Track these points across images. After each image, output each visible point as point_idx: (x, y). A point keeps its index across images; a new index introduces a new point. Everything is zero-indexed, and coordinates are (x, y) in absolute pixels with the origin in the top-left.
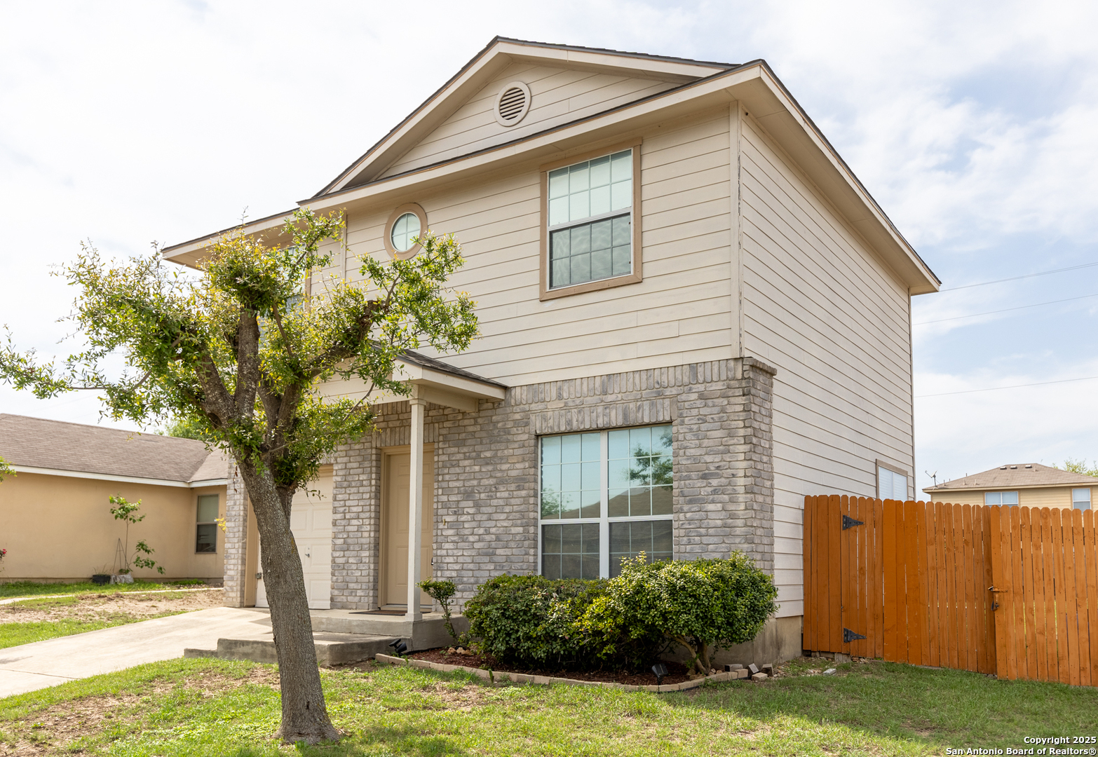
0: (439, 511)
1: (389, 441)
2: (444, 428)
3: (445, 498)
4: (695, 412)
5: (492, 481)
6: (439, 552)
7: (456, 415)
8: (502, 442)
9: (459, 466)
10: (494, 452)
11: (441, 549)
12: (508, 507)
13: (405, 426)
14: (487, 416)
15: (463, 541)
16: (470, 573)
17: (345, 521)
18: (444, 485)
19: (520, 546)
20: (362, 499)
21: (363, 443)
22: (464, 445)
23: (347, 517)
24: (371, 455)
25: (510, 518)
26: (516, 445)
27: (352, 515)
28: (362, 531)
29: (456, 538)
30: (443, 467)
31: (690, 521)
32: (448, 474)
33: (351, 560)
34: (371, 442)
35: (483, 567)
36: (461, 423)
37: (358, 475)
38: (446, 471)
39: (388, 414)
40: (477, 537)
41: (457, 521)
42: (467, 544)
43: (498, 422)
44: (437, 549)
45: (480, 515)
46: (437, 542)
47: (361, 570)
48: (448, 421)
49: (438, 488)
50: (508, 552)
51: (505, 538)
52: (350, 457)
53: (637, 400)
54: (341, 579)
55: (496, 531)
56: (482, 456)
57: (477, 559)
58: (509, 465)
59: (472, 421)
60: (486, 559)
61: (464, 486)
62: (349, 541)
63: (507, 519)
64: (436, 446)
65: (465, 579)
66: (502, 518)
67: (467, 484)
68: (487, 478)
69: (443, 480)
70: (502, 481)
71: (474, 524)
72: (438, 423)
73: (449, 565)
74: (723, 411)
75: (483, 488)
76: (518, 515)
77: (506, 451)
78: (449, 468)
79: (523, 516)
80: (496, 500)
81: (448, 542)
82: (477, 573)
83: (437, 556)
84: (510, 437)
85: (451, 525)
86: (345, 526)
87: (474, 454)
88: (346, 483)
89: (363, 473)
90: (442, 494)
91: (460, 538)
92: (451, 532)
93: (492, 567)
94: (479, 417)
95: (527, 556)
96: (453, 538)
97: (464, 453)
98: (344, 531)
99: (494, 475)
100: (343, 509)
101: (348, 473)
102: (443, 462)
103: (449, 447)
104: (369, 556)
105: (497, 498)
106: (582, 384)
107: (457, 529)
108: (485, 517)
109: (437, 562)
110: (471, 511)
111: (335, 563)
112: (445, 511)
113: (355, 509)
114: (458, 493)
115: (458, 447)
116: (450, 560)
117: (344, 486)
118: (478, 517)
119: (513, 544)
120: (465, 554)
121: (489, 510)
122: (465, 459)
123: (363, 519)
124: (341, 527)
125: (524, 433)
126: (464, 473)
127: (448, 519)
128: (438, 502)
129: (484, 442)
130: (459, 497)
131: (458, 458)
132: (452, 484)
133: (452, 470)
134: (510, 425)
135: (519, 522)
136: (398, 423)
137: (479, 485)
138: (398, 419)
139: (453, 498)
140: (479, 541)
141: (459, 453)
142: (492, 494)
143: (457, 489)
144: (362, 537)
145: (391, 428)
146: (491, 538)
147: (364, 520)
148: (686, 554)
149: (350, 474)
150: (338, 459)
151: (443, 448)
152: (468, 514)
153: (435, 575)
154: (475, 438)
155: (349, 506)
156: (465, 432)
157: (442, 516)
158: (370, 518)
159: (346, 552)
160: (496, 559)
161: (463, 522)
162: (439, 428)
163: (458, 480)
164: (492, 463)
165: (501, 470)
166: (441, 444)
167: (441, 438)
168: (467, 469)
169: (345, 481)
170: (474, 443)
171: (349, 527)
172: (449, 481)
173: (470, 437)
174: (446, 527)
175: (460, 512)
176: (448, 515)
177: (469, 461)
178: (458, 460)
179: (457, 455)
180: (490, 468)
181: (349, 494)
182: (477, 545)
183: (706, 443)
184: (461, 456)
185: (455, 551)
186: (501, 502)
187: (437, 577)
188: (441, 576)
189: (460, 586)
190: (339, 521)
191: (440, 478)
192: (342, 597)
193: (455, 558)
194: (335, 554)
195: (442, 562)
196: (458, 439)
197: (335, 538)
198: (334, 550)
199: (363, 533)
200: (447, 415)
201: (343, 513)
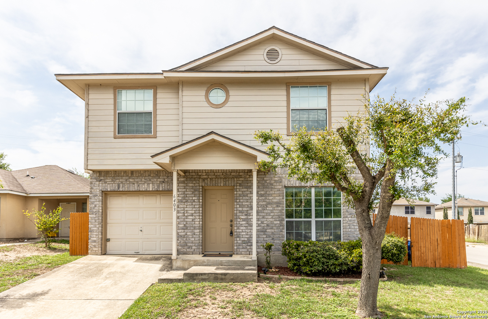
0: (238, 214)
1: (209, 184)
3: (241, 209)
5: (264, 203)
6: (238, 231)
7: (246, 176)
8: (269, 188)
9: (247, 196)
10: (265, 192)
11: (239, 229)
12: (272, 213)
13: (218, 178)
15: (250, 226)
17: (185, 217)
18: (240, 203)
20: (195, 207)
21: (195, 184)
23: (186, 215)
24: (199, 189)
25: (274, 217)
26: (276, 190)
27: (189, 214)
28: (195, 221)
29: (247, 225)
30: (239, 196)
32: (242, 199)
33: (188, 234)
34: (199, 183)
35: (261, 236)
37: (192, 197)
38: (241, 198)
41: (247, 218)
43: (267, 180)
44: (237, 229)
45: (259, 216)
46: (236, 227)
47: (195, 238)
48: (241, 178)
49: (237, 205)
50: (273, 230)
51: (271, 225)
54: (182, 242)
55: (267, 222)
56: (259, 193)
57: (258, 233)
58: (272, 197)
60: (262, 233)
61: (250, 204)
62: (187, 225)
63: (272, 218)
64: (235, 187)
65: (252, 241)
66: (269, 217)
68: (262, 202)
69: (239, 202)
70: (269, 203)
72: (237, 178)
73: (243, 236)
75: (260, 206)
77: (271, 192)
78: (242, 197)
79: (280, 217)
80: (267, 211)
81: (242, 226)
83: (237, 232)
84: (273, 187)
85: (244, 220)
86: (184, 219)
88: (184, 200)
89: (195, 197)
90: (239, 207)
91: (248, 225)
92: (244, 222)
93: (265, 236)
95: (282, 232)
96: (245, 225)
98: (184, 221)
99: (265, 201)
100: (183, 212)
101: (185, 196)
102: (239, 194)
103: (242, 188)
104: (199, 232)
105: (267, 210)
107: (247, 221)
108: (261, 217)
109: (237, 235)
111: (179, 235)
112: (241, 214)
113: (190, 212)
114: (247, 207)
115: (247, 189)
116: (244, 233)
117: (184, 201)
119: (275, 228)
120: (251, 231)
121: (263, 214)
122: (250, 194)
123: (195, 216)
124: (182, 219)
125: (280, 185)
127: (242, 217)
128: (237, 210)
129: (260, 187)
130: (248, 209)
132: (244, 203)
133: (244, 198)
134: (273, 182)
135: (278, 219)
136: (214, 177)
138: (214, 175)
139: (245, 209)
141: (247, 191)
142: (265, 208)
143: (247, 205)
144: (195, 224)
145: (210, 178)
146: (265, 225)
147: (196, 217)
148: (349, 232)
149: (187, 197)
151: (239, 189)
153: (236, 240)
155: (187, 211)
156: (250, 183)
157: (239, 216)
158: (199, 216)
159: (185, 230)
160: (266, 233)
161: (250, 219)
162: (237, 180)
163: (247, 202)
164: (264, 196)
165: (269, 199)
166: (238, 187)
167: (238, 185)
168: (252, 198)
169: (184, 199)
171: (187, 219)
172: (242, 202)
174: (241, 220)
175: (248, 215)
176: (242, 216)
178: (247, 194)
179: (247, 192)
180: (263, 198)
181: (187, 205)
184: (249, 192)
185: (246, 230)
186: (269, 211)
187: (237, 240)
188: (239, 240)
189: (249, 244)
190: (181, 217)
191: (238, 201)
192: (184, 249)
193: (247, 233)
194: (179, 231)
195: (239, 235)
196: (247, 186)
197: (178, 224)
198: (178, 229)
199: (195, 222)
200: (241, 175)
201: (183, 213)
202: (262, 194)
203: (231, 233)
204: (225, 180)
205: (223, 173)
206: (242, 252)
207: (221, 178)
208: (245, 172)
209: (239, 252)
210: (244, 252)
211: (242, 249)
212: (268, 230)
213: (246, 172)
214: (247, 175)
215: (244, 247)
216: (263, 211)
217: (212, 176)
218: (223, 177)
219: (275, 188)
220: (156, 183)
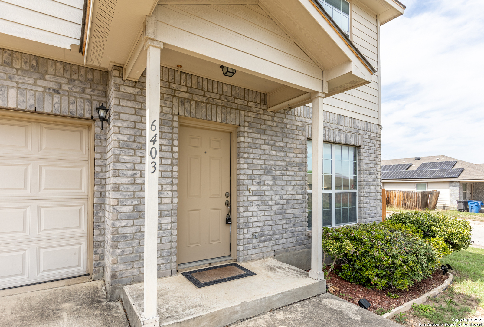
0: (246, 181)
1: (194, 113)
2: (248, 116)
3: (250, 172)
4: (367, 144)
5: (284, 163)
6: (246, 214)
7: (258, 109)
8: (289, 138)
9: (260, 149)
10: (285, 144)
11: (247, 211)
12: (294, 182)
13: (212, 105)
14: (280, 118)
15: (265, 205)
16: (270, 228)
17: (136, 186)
18: (250, 161)
19: (300, 207)
22: (265, 134)
24: (173, 121)
25: (295, 189)
26: (298, 142)
29: (259, 203)
30: (248, 147)
31: (367, 192)
32: (253, 153)
34: (172, 108)
35: (279, 222)
36: (262, 116)
38: (251, 151)
39: (191, 87)
40: (274, 202)
41: (260, 190)
42: (267, 207)
43: (287, 124)
44: (244, 212)
45: (276, 186)
46: (243, 206)
48: (251, 112)
49: (244, 163)
50: (294, 211)
51: (293, 202)
54: (128, 250)
55: (287, 197)
56: (277, 145)
57: (275, 217)
58: (294, 154)
59: (270, 118)
60: (281, 217)
61: (265, 164)
63: (293, 189)
64: (242, 129)
65: (266, 233)
67: (267, 163)
68: (280, 161)
69: (248, 158)
70: (289, 164)
71: (272, 192)
72: (244, 111)
73: (254, 223)
74: (375, 146)
75: (278, 167)
76: (299, 187)
77: (292, 145)
78: (253, 149)
79: (302, 188)
80: (287, 177)
81: (253, 206)
82: (274, 227)
83: (244, 217)
84: (294, 136)
85: (255, 193)
87: (272, 142)
88: (135, 143)
90: (248, 169)
91: (262, 202)
92: (255, 198)
93: (284, 222)
94: (275, 116)
95: (304, 213)
96: (257, 203)
97: (265, 140)
98: (134, 197)
99: (285, 159)
100: (131, 173)
101: (138, 134)
102: (248, 143)
103: (253, 132)
104: (172, 222)
105: (287, 175)
107: (260, 195)
108: (279, 188)
109: (244, 222)
110: (270, 183)
111: (118, 233)
112: (250, 182)
114: (260, 169)
115: (260, 134)
116: (255, 219)
117: (134, 147)
118: (275, 188)
119: (296, 206)
120: (266, 214)
121: (283, 183)
122: (265, 144)
124: (129, 193)
125: (302, 135)
126: (265, 154)
127: (253, 187)
128: (244, 174)
129: (278, 135)
130: (261, 172)
131: (260, 143)
132: (255, 162)
133: (256, 151)
134: (294, 128)
135: (300, 192)
136: (204, 99)
137: (275, 165)
138: (204, 96)
139: (257, 172)
140: (276, 204)
141: (260, 138)
142: (284, 172)
143: (259, 166)
145: (196, 101)
146: (284, 202)
147: (164, 186)
148: (366, 208)
150: (122, 115)
151: (248, 132)
152: (268, 185)
153: (242, 233)
154: (272, 130)
156: (264, 124)
157: (248, 185)
158: (172, 184)
159: (135, 221)
160: (287, 216)
161: (264, 191)
162: (245, 116)
163: (260, 159)
164: (283, 151)
166: (246, 128)
167: (246, 124)
168: (267, 152)
169: (134, 141)
170: (271, 134)
172: (253, 159)
173: (269, 129)
174: (251, 194)
175: (262, 183)
176: (253, 185)
177: (268, 146)
178: (260, 144)
179: (260, 140)
180: (283, 154)
182: (274, 208)
183: (371, 159)
184: (263, 141)
185: (259, 213)
186: (290, 178)
187: (244, 233)
188: (247, 233)
189: (263, 238)
190: (125, 186)
191: (246, 155)
192: (132, 270)
193: (259, 217)
194: (118, 224)
195: (248, 222)
196: (260, 128)
197: (118, 205)
198: (117, 219)
199: (163, 199)
200: (251, 107)
201: (131, 177)
202: (280, 146)
203: (228, 220)
204: (224, 111)
205: (220, 95)
206: (252, 256)
207: (217, 106)
208: (257, 102)
209: (248, 256)
210: (254, 256)
211: (252, 248)
212: (288, 211)
213: (258, 102)
214: (260, 108)
215: (255, 245)
216: (282, 177)
217: (200, 97)
218: (220, 104)
219: (297, 138)
220: (32, 90)
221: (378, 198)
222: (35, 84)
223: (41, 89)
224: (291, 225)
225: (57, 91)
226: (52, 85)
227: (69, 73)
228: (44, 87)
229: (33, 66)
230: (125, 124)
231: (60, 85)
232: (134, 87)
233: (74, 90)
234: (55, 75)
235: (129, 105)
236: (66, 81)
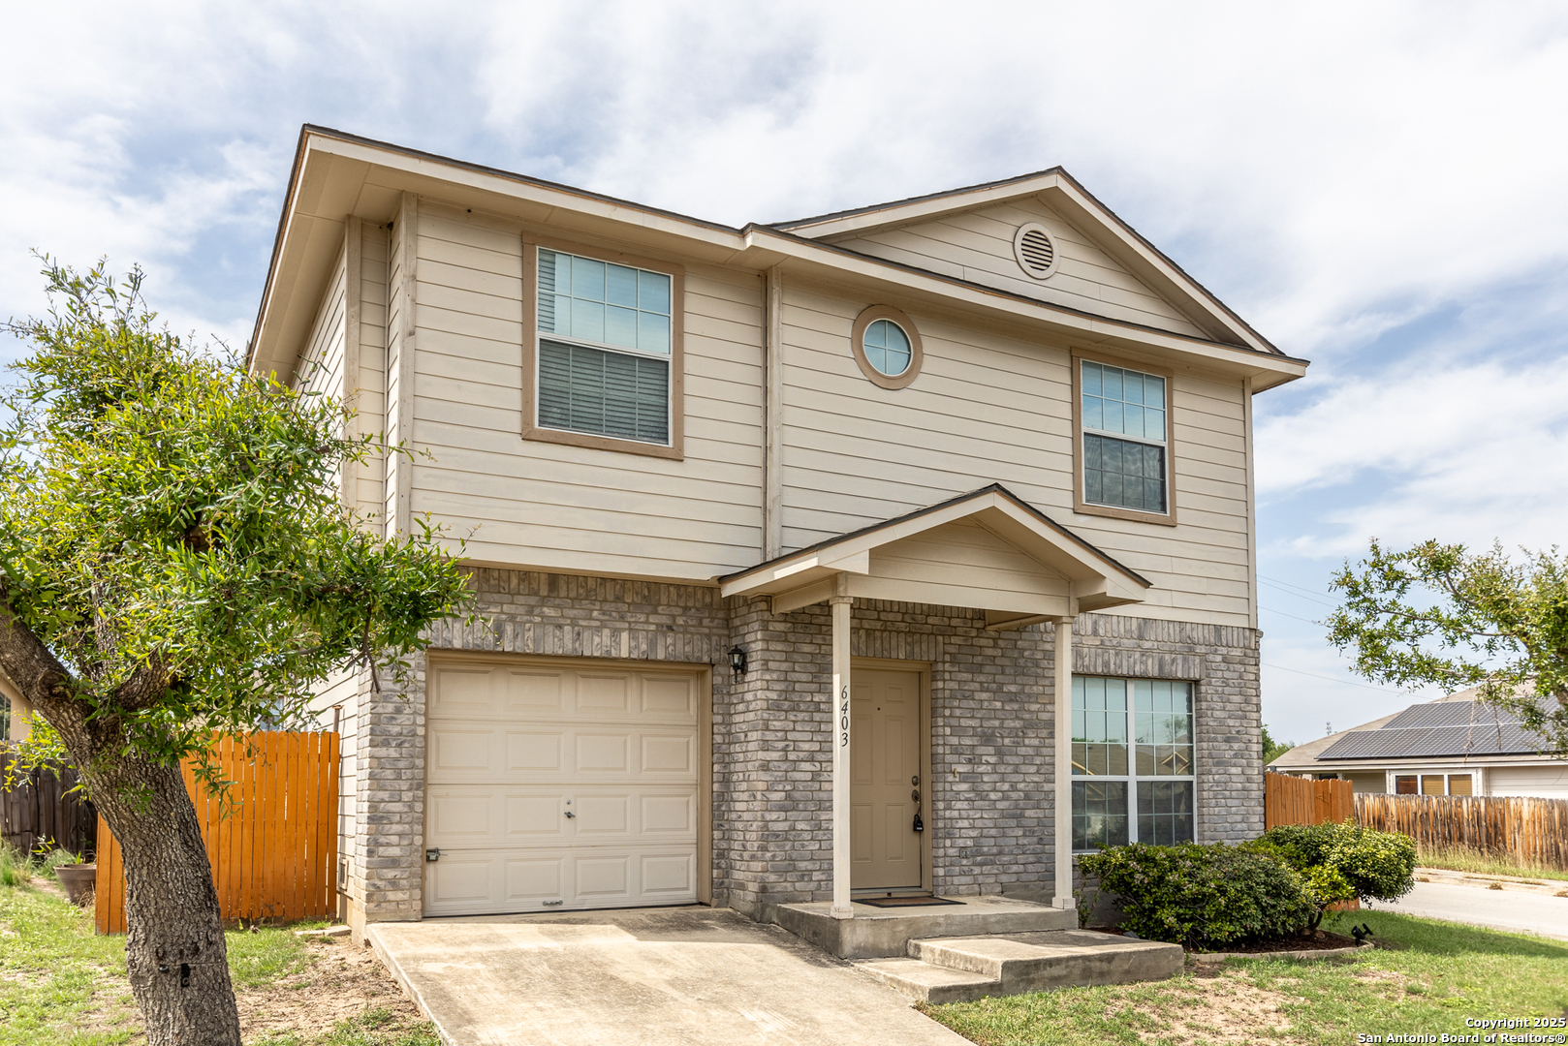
0: (947, 758)
1: (864, 649)
2: (951, 644)
3: (955, 740)
4: (1219, 674)
5: (1018, 724)
6: (948, 814)
7: (968, 629)
8: (1029, 676)
9: (973, 699)
10: (1020, 687)
11: (951, 809)
12: (1040, 758)
13: (890, 632)
14: (1010, 639)
15: (982, 800)
16: (992, 841)
17: (788, 764)
18: (954, 722)
20: (820, 731)
21: (820, 645)
22: (981, 672)
23: (792, 756)
25: (1042, 771)
26: (1047, 682)
27: (801, 755)
28: (820, 781)
29: (972, 795)
30: (950, 698)
31: (1218, 783)
32: (959, 708)
33: (800, 826)
35: (1009, 832)
36: (975, 641)
37: (812, 693)
38: (956, 703)
39: (859, 608)
40: (1000, 794)
41: (973, 772)
42: (987, 803)
43: (1025, 650)
44: (945, 809)
45: (1004, 767)
46: (944, 800)
47: (820, 841)
48: (956, 635)
49: (944, 726)
51: (1037, 796)
52: (794, 663)
53: (1171, 652)
54: (780, 855)
55: (1025, 786)
56: (1005, 690)
57: (1002, 823)
58: (1039, 706)
59: (991, 642)
60: (1013, 823)
61: (981, 726)
62: (797, 795)
63: (1038, 772)
64: (940, 667)
65: (985, 849)
66: (1031, 771)
67: (986, 724)
68: (1011, 719)
69: (951, 716)
70: (1028, 726)
71: (996, 777)
72: (943, 635)
73: (962, 831)
74: (1241, 677)
75: (1007, 731)
77: (1035, 688)
78: (960, 700)
80: (1024, 749)
81: (960, 801)
82: (1001, 841)
83: (945, 819)
84: (1039, 671)
85: (964, 779)
86: (786, 771)
87: (994, 686)
88: (786, 703)
89: (819, 692)
90: (951, 735)
91: (977, 795)
92: (964, 787)
93: (1021, 833)
94: (1000, 638)
96: (968, 796)
97: (981, 683)
99: (1020, 716)
100: (781, 745)
101: (790, 688)
102: (951, 690)
103: (959, 671)
105: (1025, 746)
106: (1119, 622)
107: (973, 783)
108: (1010, 769)
109: (945, 828)
110: (992, 760)
111: (768, 830)
112: (955, 758)
113: (806, 746)
114: (973, 736)
115: (973, 673)
116: (966, 823)
117: (785, 707)
118: (1002, 769)
120: (985, 816)
121: (1016, 760)
122: (981, 691)
123: (820, 762)
124: (780, 774)
126: (982, 709)
127: (960, 769)
128: (944, 744)
129: (1007, 671)
130: (975, 741)
131: (972, 688)
133: (965, 704)
134: (1039, 656)
136: (878, 625)
137: (1001, 727)
138: (879, 619)
139: (967, 741)
140: (1003, 799)
141: (972, 681)
142: (1019, 740)
143: (971, 730)
144: (820, 790)
145: (867, 630)
146: (1019, 797)
147: (824, 765)
149: (794, 690)
150: (770, 664)
151: (950, 672)
152: (988, 763)
153: (942, 846)
154: (995, 665)
155: (794, 741)
156: (980, 655)
157: (951, 764)
159: (788, 814)
161: (981, 774)
162: (944, 644)
163: (973, 717)
164: (1017, 701)
165: (1029, 711)
166: (947, 665)
167: (947, 658)
168: (986, 704)
169: (786, 700)
170: (994, 671)
171: (795, 773)
172: (960, 718)
173: (988, 662)
174: (957, 780)
175: (976, 760)
176: (960, 763)
177: (988, 694)
178: (973, 691)
179: (972, 684)
180: (1016, 706)
181: (795, 722)
182: (1001, 805)
183: (1229, 706)
184: (977, 685)
185: (971, 813)
186: (1031, 751)
187: (944, 847)
188: (951, 846)
189: (979, 858)
190: (776, 763)
191: (947, 712)
192: (785, 884)
193: (971, 821)
194: (769, 816)
195: (951, 828)
196: (972, 663)
197: (767, 790)
198: (767, 810)
199: (823, 784)
200: (955, 627)
201: (783, 750)
202: (1011, 692)
203: (918, 824)
204: (909, 639)
205: (903, 614)
206: (960, 887)
207: (898, 632)
208: (965, 618)
209: (952, 887)
210: (964, 887)
211: (960, 875)
212: (1028, 813)
213: (968, 616)
214: (972, 627)
215: (966, 869)
216: (1014, 749)
217: (872, 622)
218: (903, 630)
219: (1046, 675)
220: (644, 630)
221: (1253, 796)
222: (647, 622)
223: (653, 627)
224: (1035, 839)
225: (670, 628)
226: (665, 620)
227: (683, 599)
228: (657, 624)
229: (645, 597)
230: (775, 676)
231: (674, 617)
232: (785, 621)
233: (690, 623)
234: (669, 605)
235: (779, 649)
236: (679, 611)
